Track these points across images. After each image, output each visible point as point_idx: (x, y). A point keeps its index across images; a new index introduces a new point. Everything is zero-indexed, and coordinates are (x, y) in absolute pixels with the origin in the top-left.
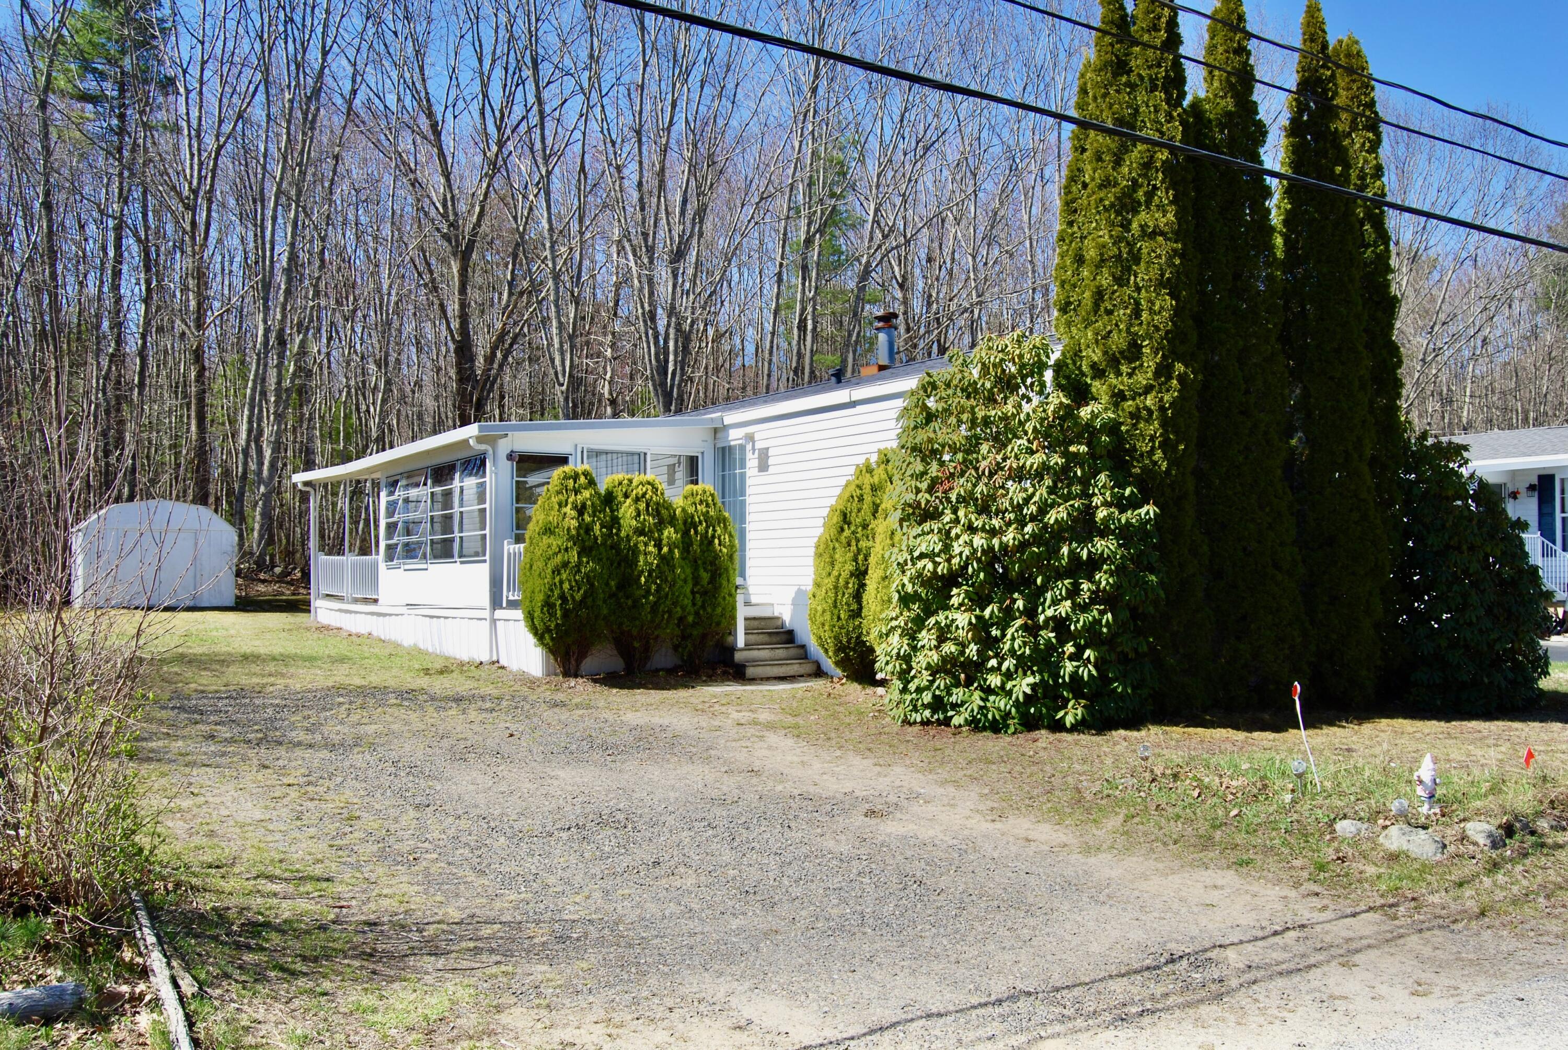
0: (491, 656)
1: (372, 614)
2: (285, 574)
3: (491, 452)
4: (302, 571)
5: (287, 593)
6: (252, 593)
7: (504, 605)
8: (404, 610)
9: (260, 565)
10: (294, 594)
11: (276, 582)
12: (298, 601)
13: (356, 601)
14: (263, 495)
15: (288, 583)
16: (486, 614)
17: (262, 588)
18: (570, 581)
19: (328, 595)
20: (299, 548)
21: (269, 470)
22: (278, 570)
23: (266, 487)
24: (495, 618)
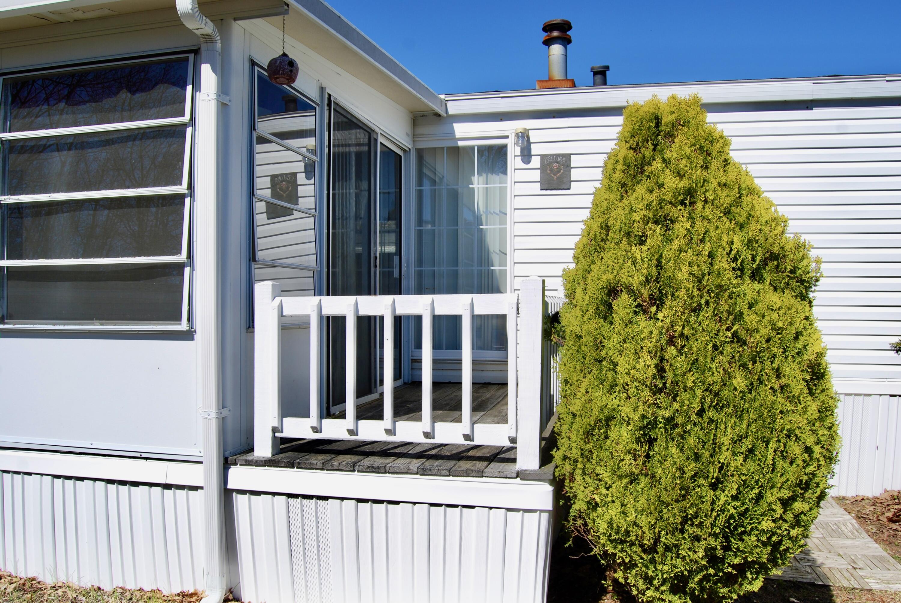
16: (205, 475)
24: (229, 487)
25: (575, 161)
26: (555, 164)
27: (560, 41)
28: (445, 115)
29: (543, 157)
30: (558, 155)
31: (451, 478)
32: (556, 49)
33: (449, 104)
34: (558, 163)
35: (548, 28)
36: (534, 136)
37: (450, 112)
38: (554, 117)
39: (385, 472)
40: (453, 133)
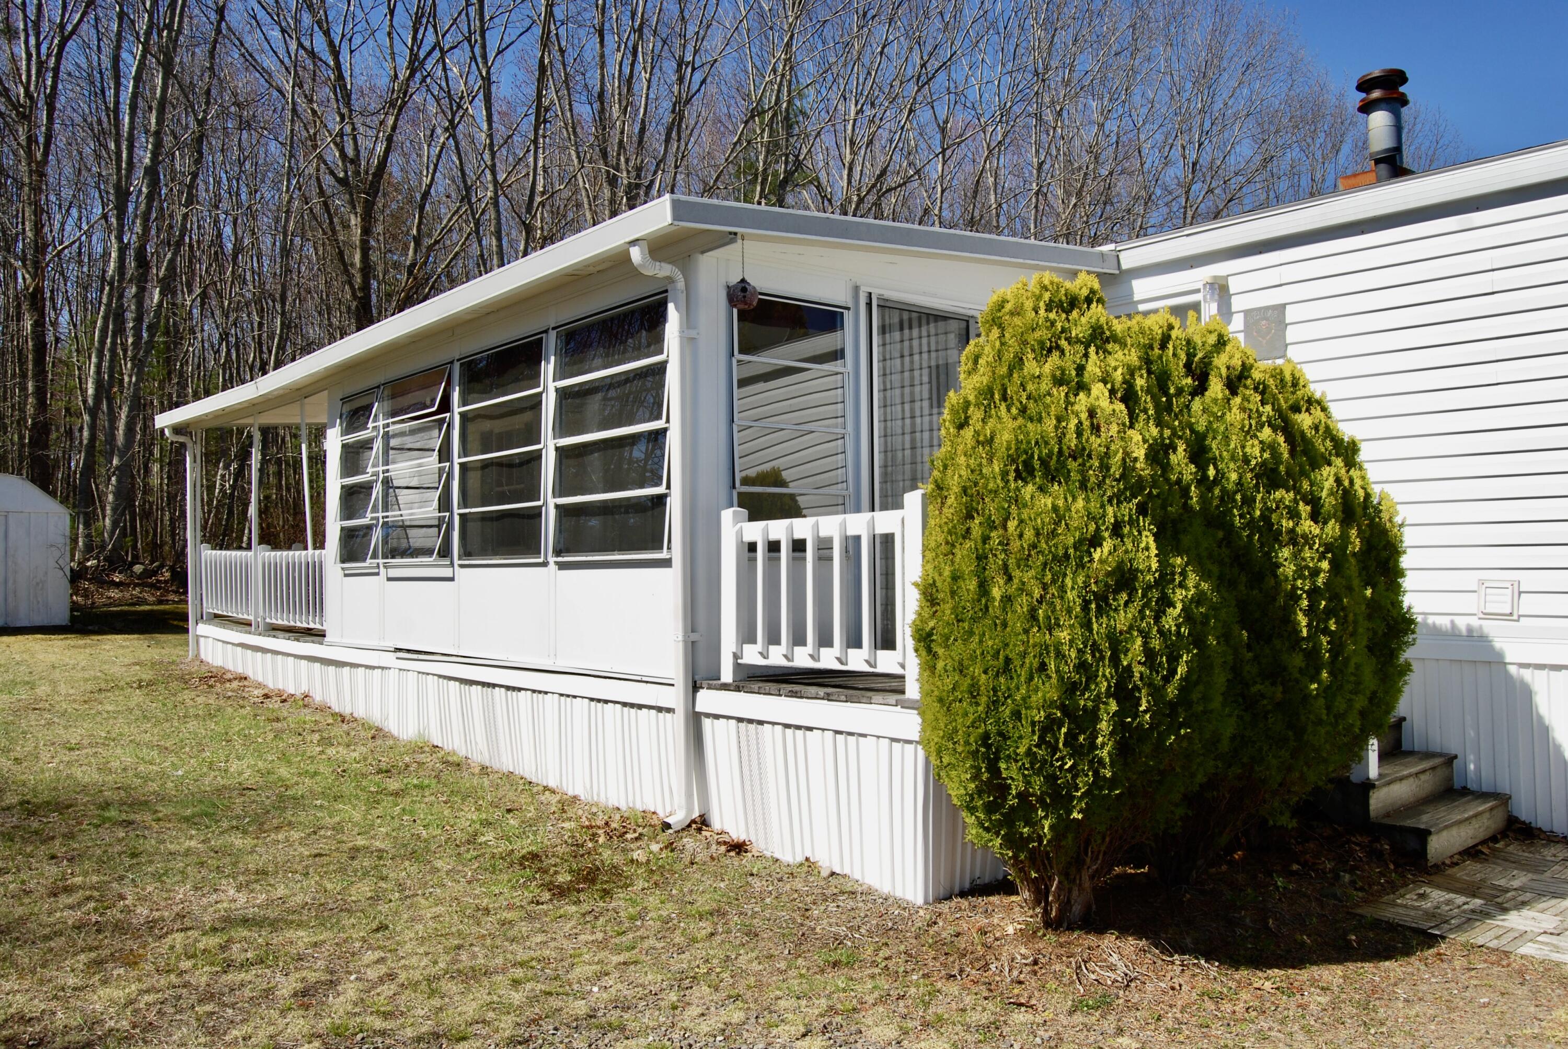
0: (690, 809)
1: (312, 659)
2: (147, 573)
3: (681, 284)
4: (172, 569)
5: (149, 602)
6: (100, 601)
7: (727, 675)
8: (389, 659)
9: (115, 561)
10: (160, 602)
11: (136, 585)
12: (164, 612)
13: (274, 630)
14: (117, 468)
15: (152, 586)
16: (674, 697)
17: (114, 593)
18: (1146, 636)
19: (216, 616)
20: (168, 539)
21: (125, 434)
22: (138, 568)
23: (121, 458)
24: (698, 709)
25: (1291, 314)
26: (1264, 322)
27: (1383, 105)
28: (1117, 272)
29: (1247, 313)
30: (1267, 308)
31: (849, 704)
32: (1380, 120)
33: (1122, 256)
34: (1267, 319)
35: (1365, 86)
36: (1234, 285)
37: (1125, 265)
38: (1261, 253)
39: (801, 697)
40: (1131, 294)
